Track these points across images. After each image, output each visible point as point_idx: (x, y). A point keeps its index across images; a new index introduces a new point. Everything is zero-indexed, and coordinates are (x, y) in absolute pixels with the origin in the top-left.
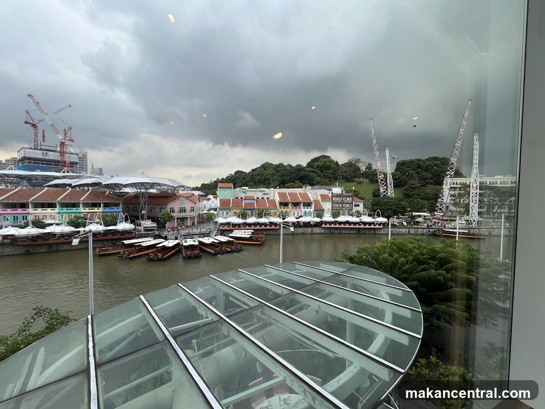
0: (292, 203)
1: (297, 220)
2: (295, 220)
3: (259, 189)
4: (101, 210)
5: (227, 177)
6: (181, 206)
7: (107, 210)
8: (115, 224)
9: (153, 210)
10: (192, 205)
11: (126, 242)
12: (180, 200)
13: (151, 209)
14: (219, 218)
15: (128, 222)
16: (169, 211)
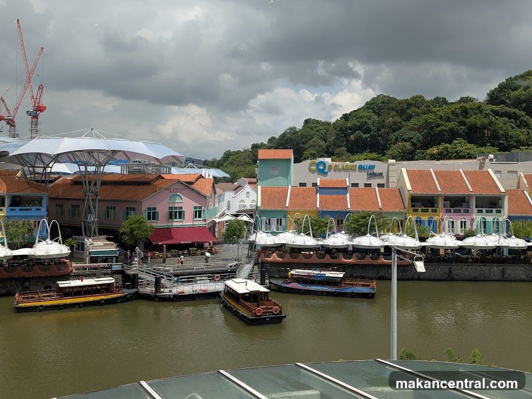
0: (446, 199)
1: (460, 243)
2: (452, 242)
3: (357, 163)
4: (5, 211)
6: (173, 205)
7: (17, 211)
9: (112, 212)
12: (171, 191)
13: (108, 211)
14: (258, 235)
15: (56, 241)
16: (145, 215)
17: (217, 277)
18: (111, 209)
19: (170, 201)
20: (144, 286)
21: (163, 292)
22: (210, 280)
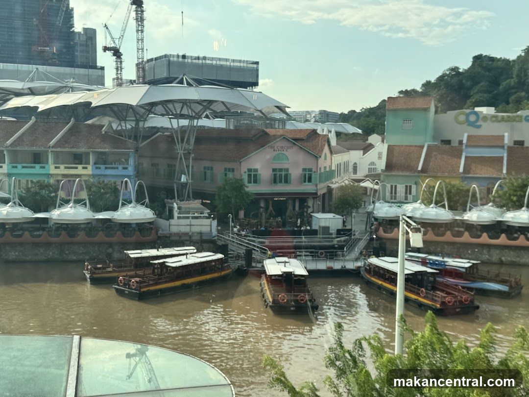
4: (90, 170)
5: (441, 79)
6: (278, 166)
7: (103, 171)
8: (115, 208)
10: (309, 163)
11: (134, 254)
12: (276, 148)
13: (205, 173)
14: (377, 204)
15: (143, 204)
16: (245, 177)
17: (322, 254)
18: (208, 170)
19: (274, 162)
20: (234, 259)
21: (256, 267)
22: (312, 256)
